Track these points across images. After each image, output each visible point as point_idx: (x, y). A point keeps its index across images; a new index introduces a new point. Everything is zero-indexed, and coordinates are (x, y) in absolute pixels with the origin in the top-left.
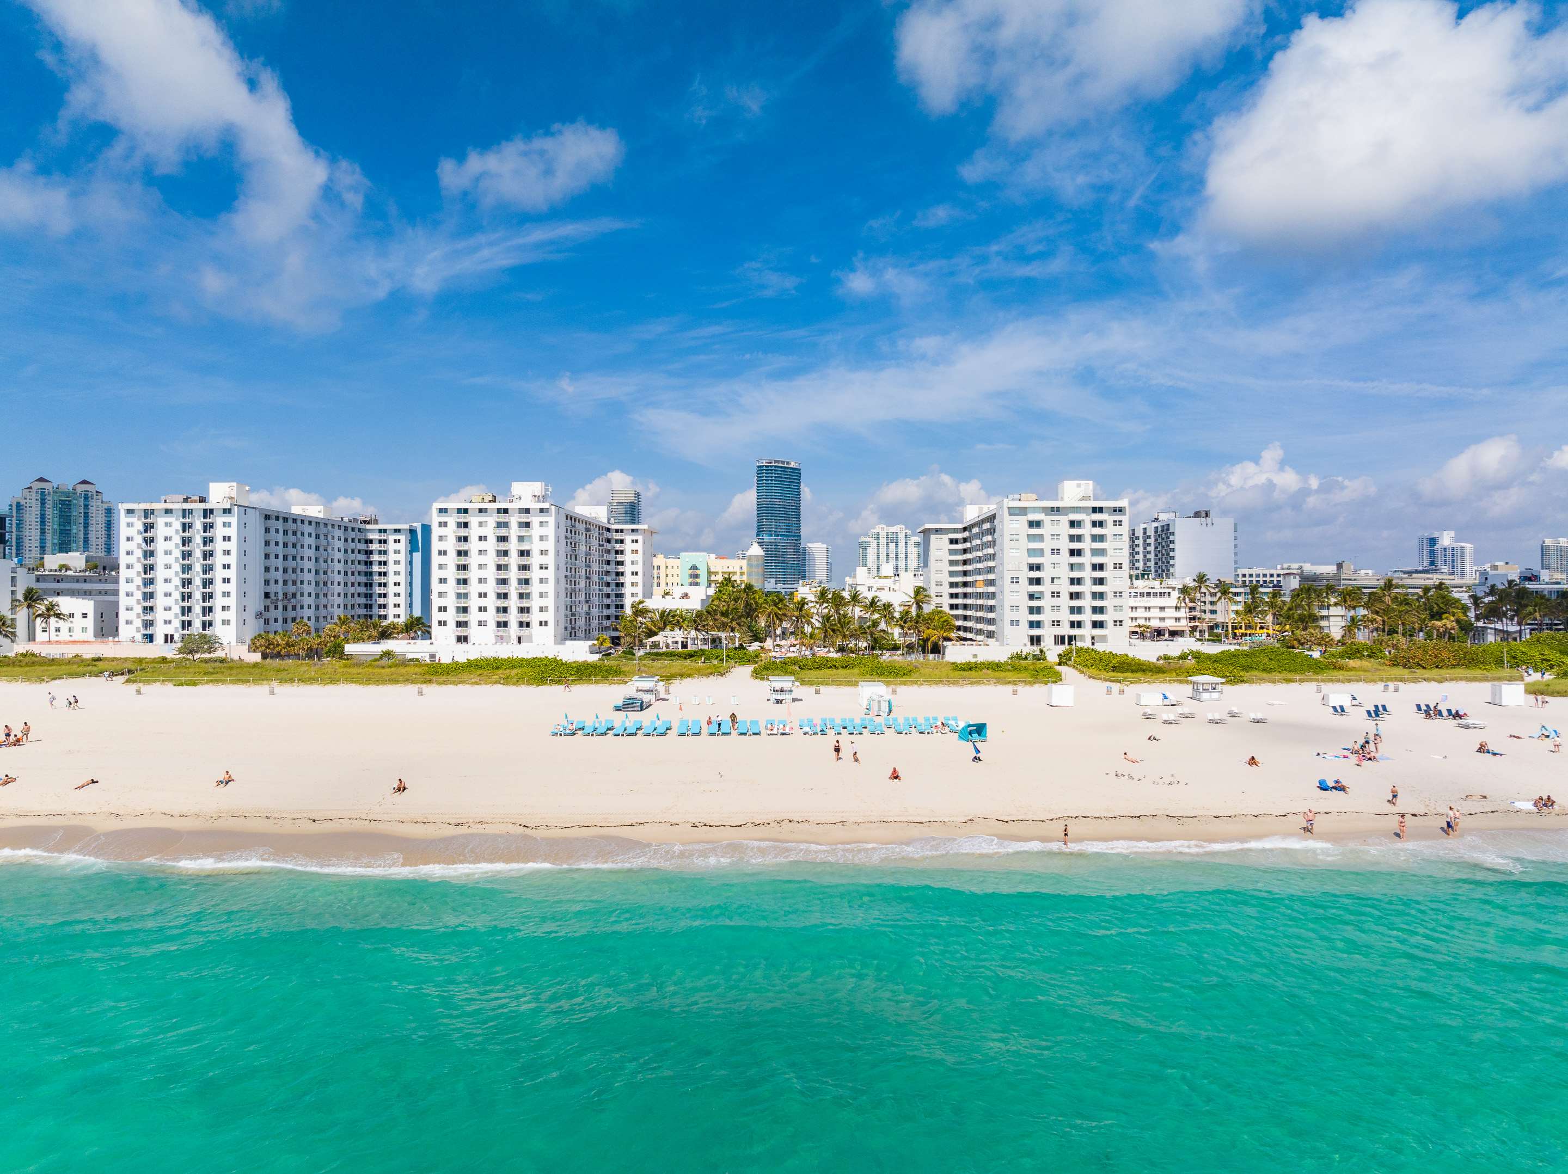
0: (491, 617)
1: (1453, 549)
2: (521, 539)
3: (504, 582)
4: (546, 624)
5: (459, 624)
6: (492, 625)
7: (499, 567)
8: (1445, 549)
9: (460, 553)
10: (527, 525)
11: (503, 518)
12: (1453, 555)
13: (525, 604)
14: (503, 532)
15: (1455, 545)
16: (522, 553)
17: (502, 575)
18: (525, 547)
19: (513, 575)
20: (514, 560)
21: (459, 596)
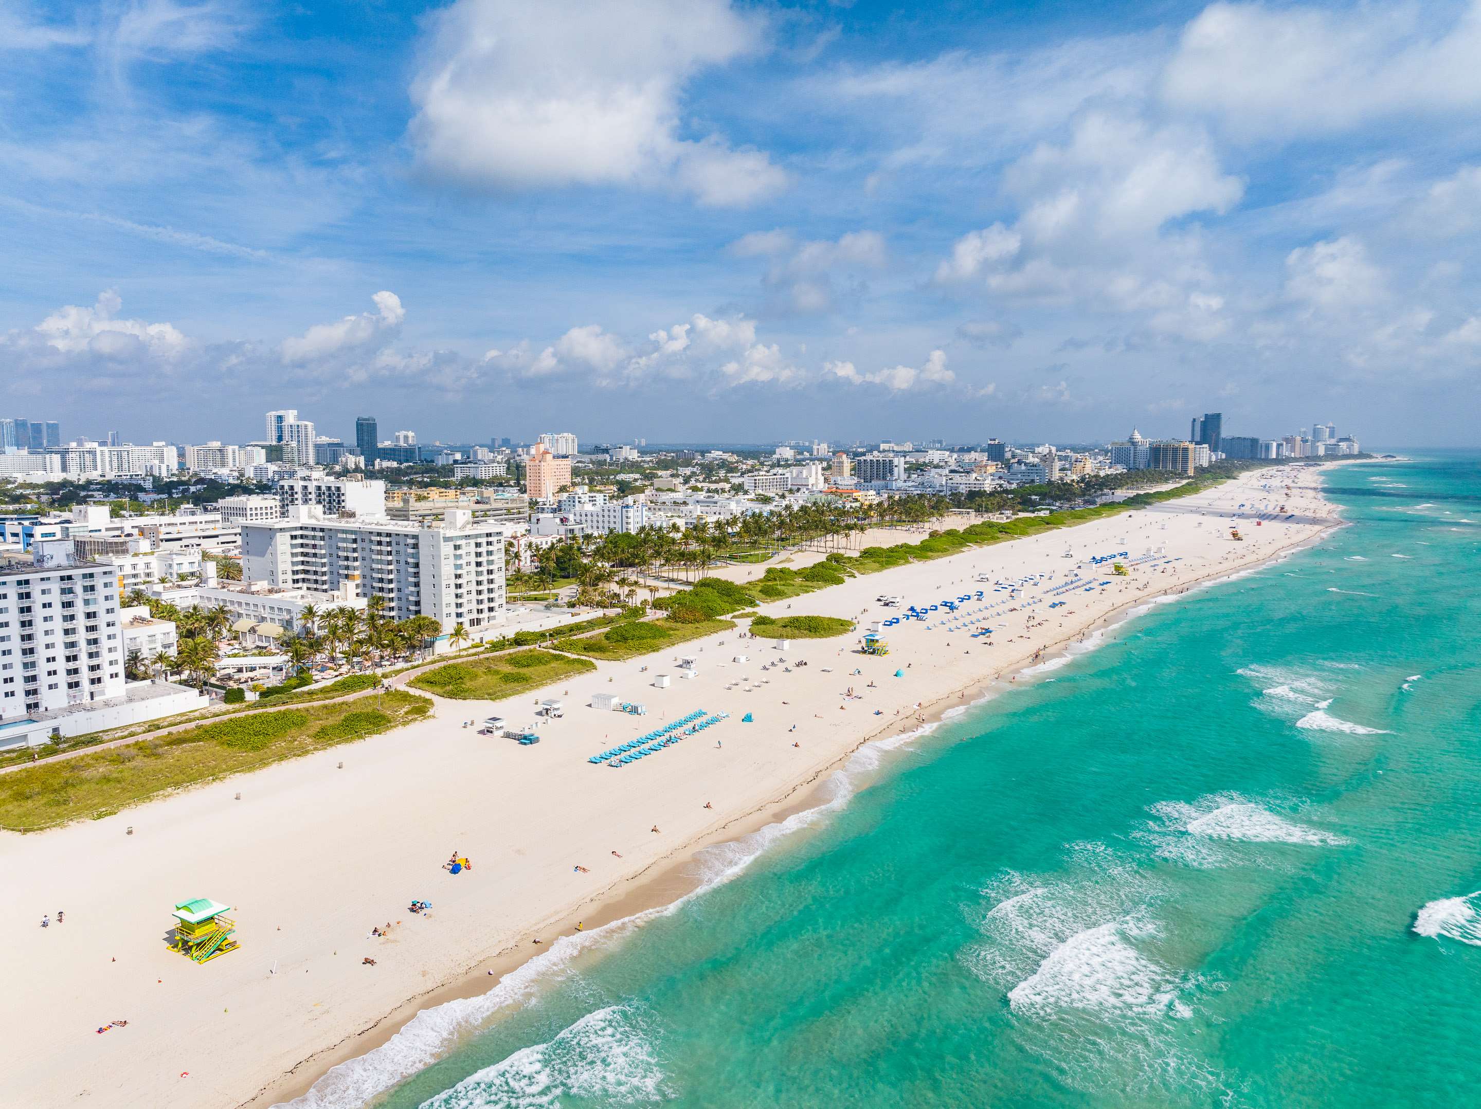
0: (62, 679)
1: (298, 426)
2: (87, 602)
3: (72, 645)
4: (117, 675)
5: (28, 693)
6: (63, 686)
7: (67, 632)
8: (291, 426)
9: (23, 624)
10: (92, 588)
11: (67, 585)
12: (298, 432)
13: (94, 662)
14: (68, 598)
15: (299, 423)
16: (89, 615)
17: (71, 638)
18: (91, 609)
19: (82, 636)
20: (81, 623)
21: (26, 666)
